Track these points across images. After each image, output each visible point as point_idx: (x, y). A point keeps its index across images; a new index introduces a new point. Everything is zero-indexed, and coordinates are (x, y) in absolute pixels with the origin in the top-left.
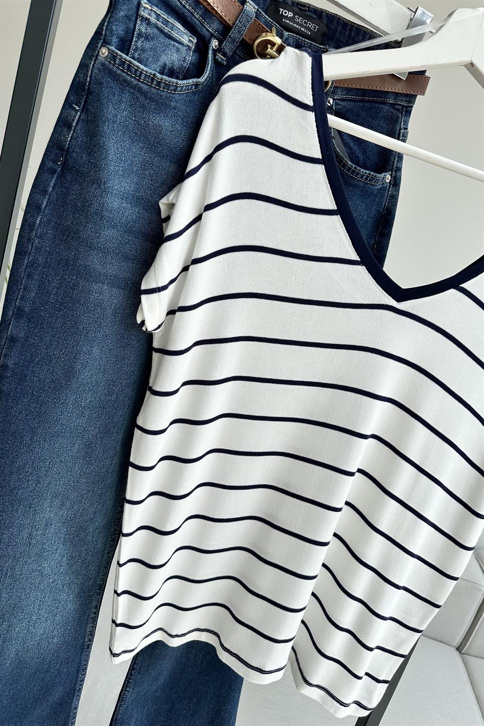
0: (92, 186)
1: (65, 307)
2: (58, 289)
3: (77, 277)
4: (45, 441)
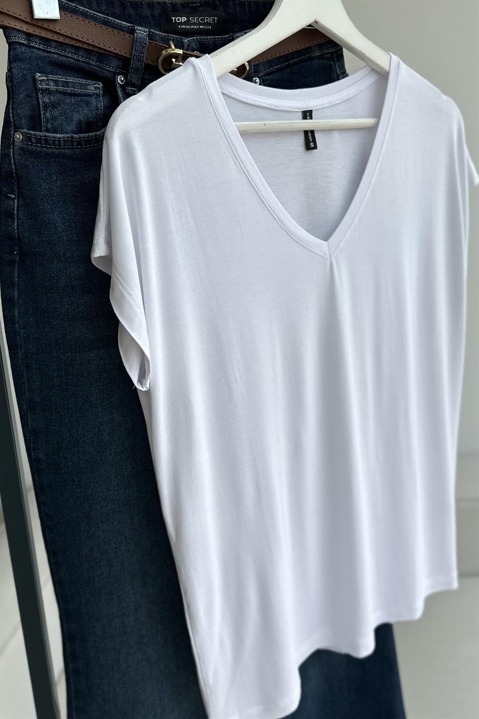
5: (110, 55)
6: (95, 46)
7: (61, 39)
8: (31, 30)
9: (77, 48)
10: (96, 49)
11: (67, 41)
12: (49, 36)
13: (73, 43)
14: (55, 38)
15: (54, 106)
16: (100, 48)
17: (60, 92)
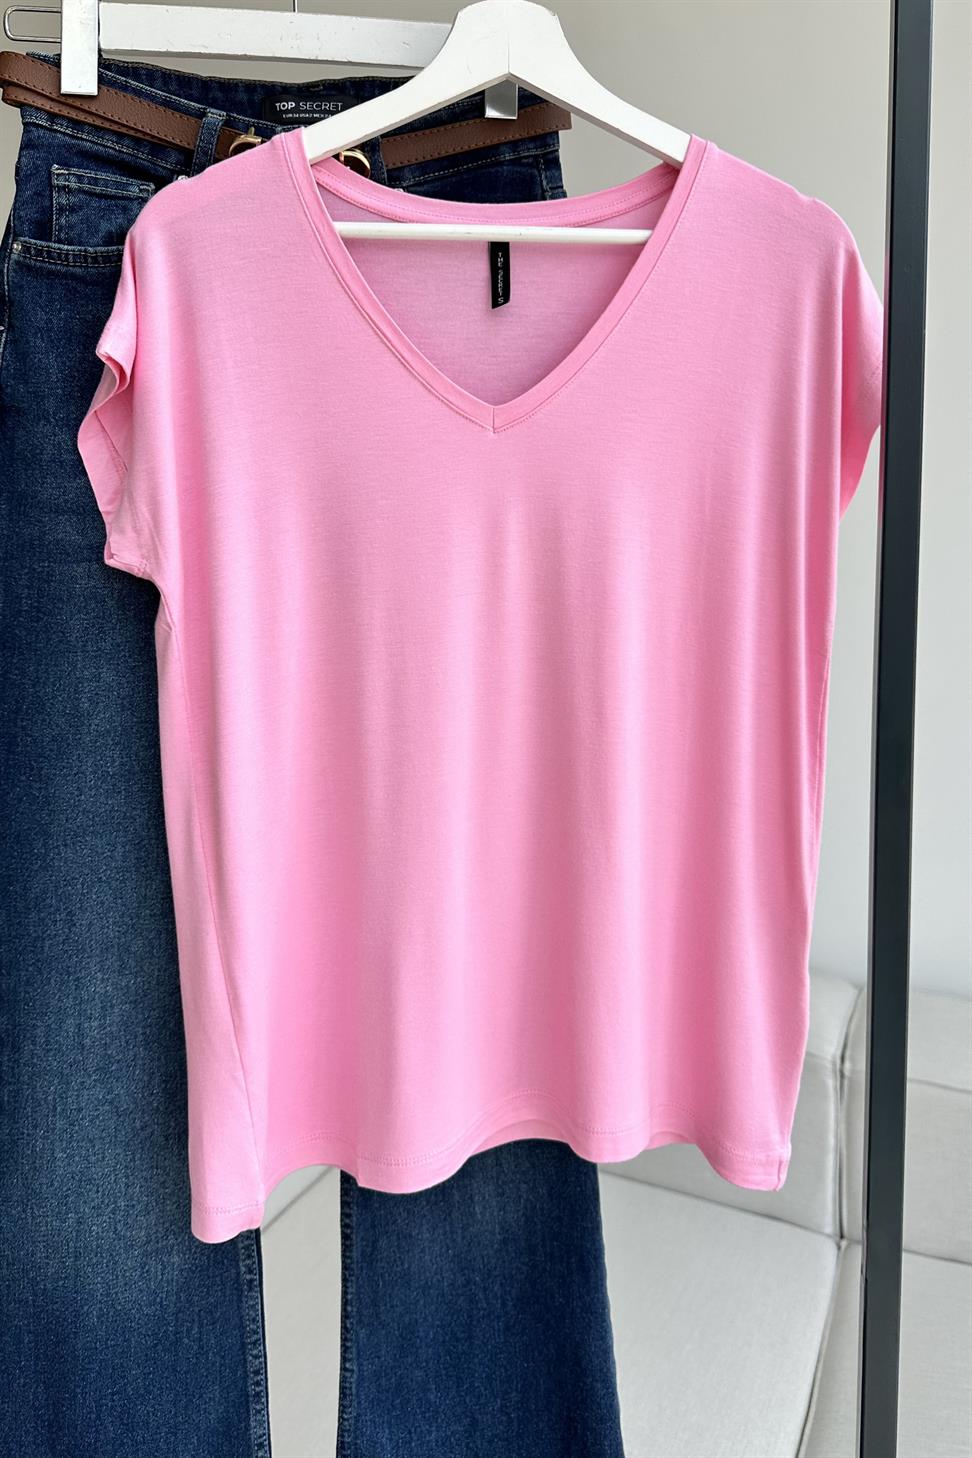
0: (38, 424)
1: (45, 614)
2: (28, 588)
3: (49, 562)
4: (66, 845)
5: (167, 147)
6: (145, 134)
7: (98, 122)
8: (56, 109)
9: (120, 136)
10: (147, 138)
11: (107, 125)
12: (82, 117)
13: (115, 128)
14: (90, 120)
15: (73, 209)
16: (153, 137)
17: (85, 192)
